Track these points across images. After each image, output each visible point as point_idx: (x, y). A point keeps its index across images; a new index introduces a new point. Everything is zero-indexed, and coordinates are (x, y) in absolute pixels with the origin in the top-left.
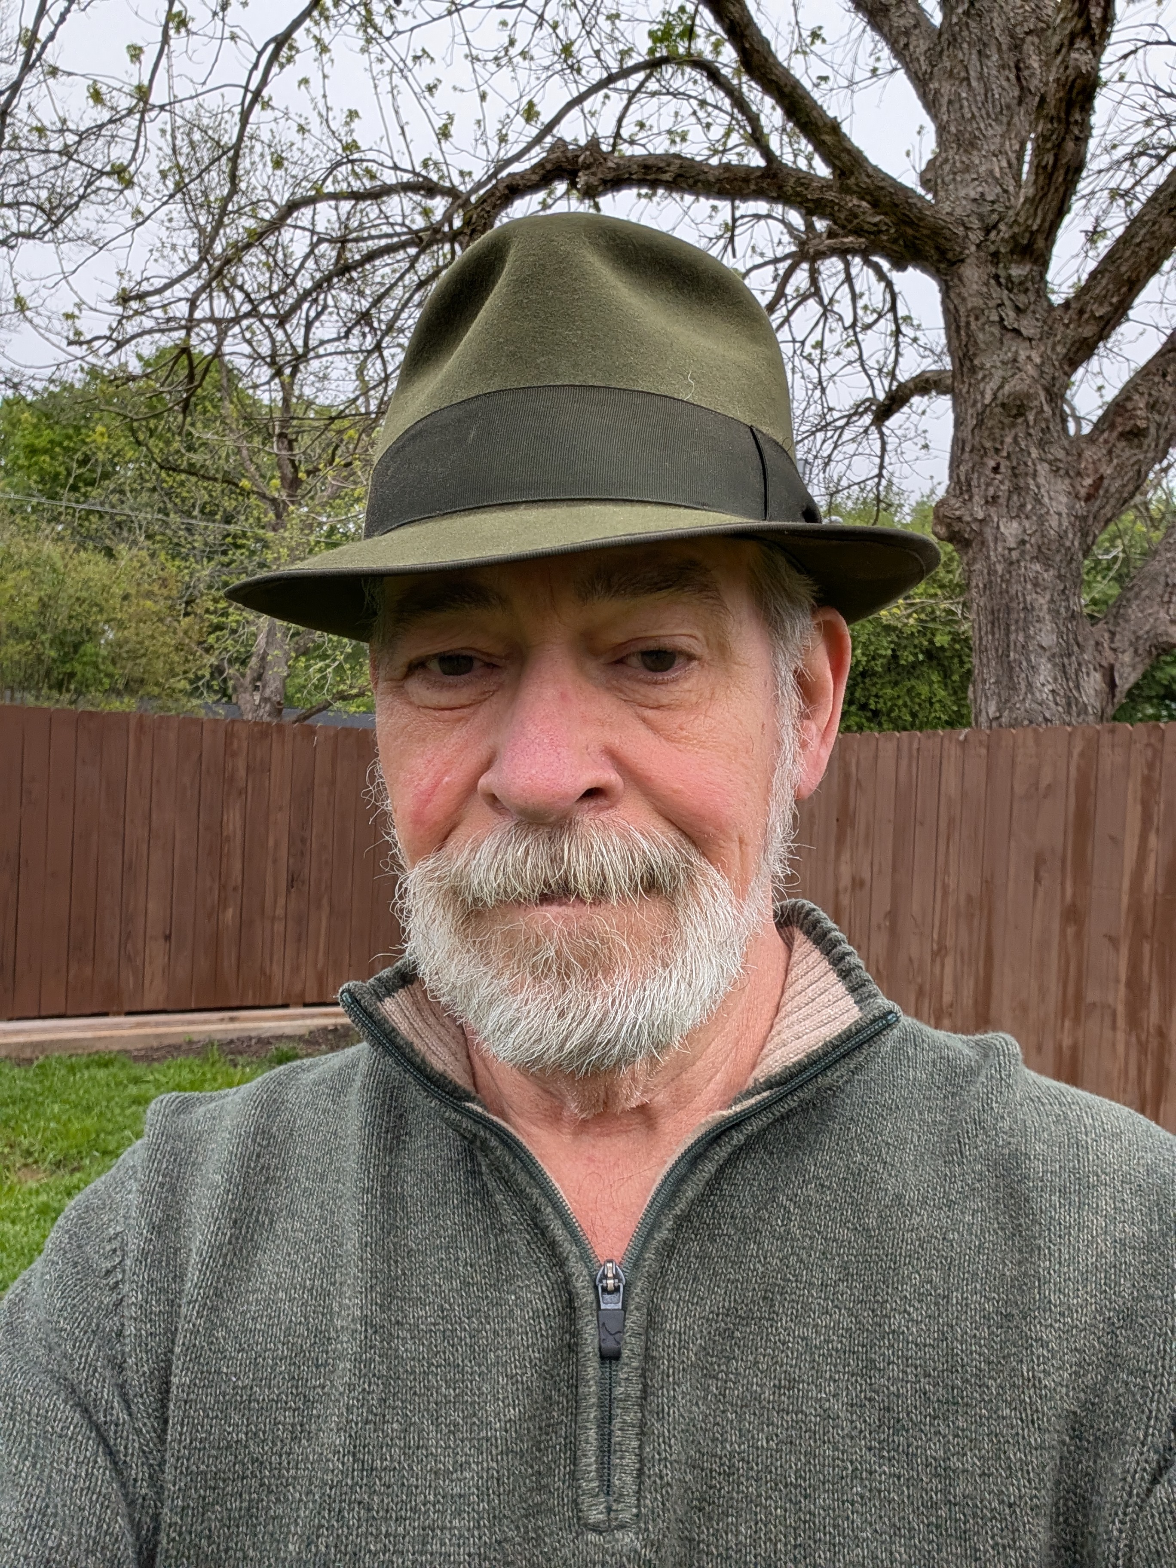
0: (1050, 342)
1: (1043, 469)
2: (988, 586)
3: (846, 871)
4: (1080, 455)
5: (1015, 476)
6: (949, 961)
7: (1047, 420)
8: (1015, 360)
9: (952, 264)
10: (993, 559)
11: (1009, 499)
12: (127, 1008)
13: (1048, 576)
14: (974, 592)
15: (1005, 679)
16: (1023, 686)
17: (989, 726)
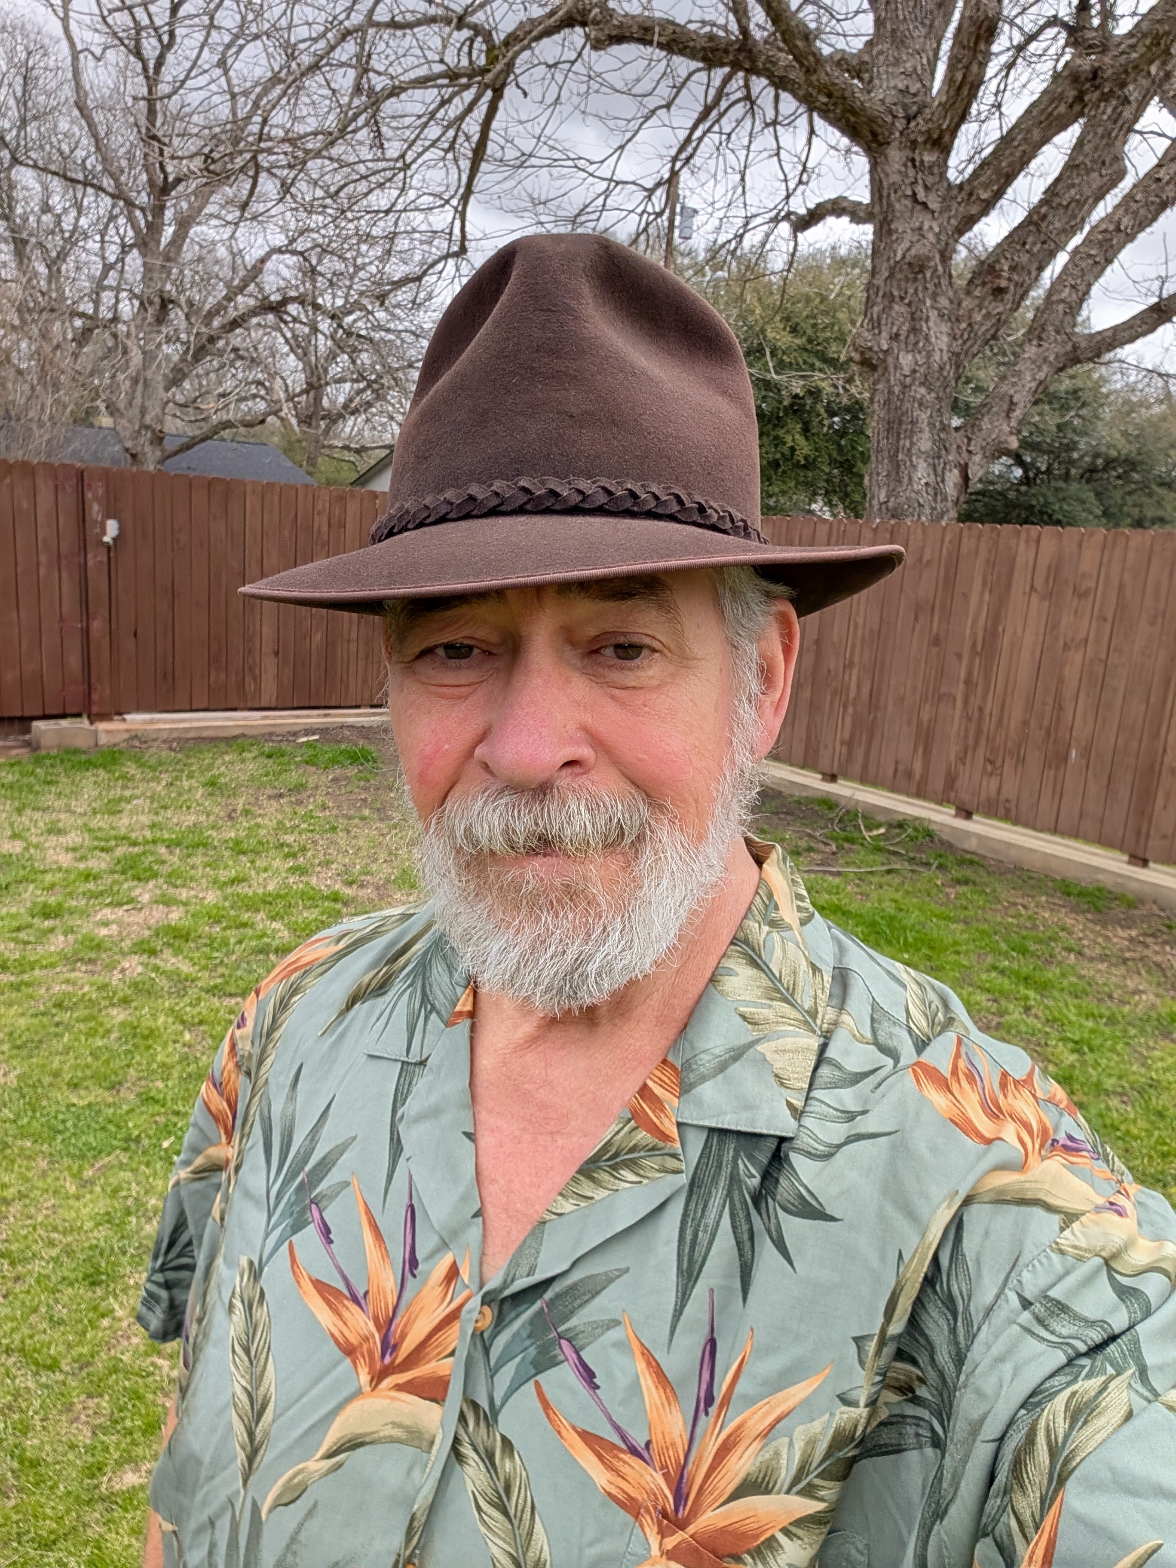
0: (946, 215)
1: (933, 314)
2: (887, 402)
4: (959, 304)
5: (913, 319)
7: (939, 277)
8: (920, 229)
9: (881, 145)
10: (892, 382)
11: (907, 337)
12: (249, 705)
13: (931, 397)
14: (876, 405)
15: (894, 473)
16: (906, 479)
17: (880, 509)
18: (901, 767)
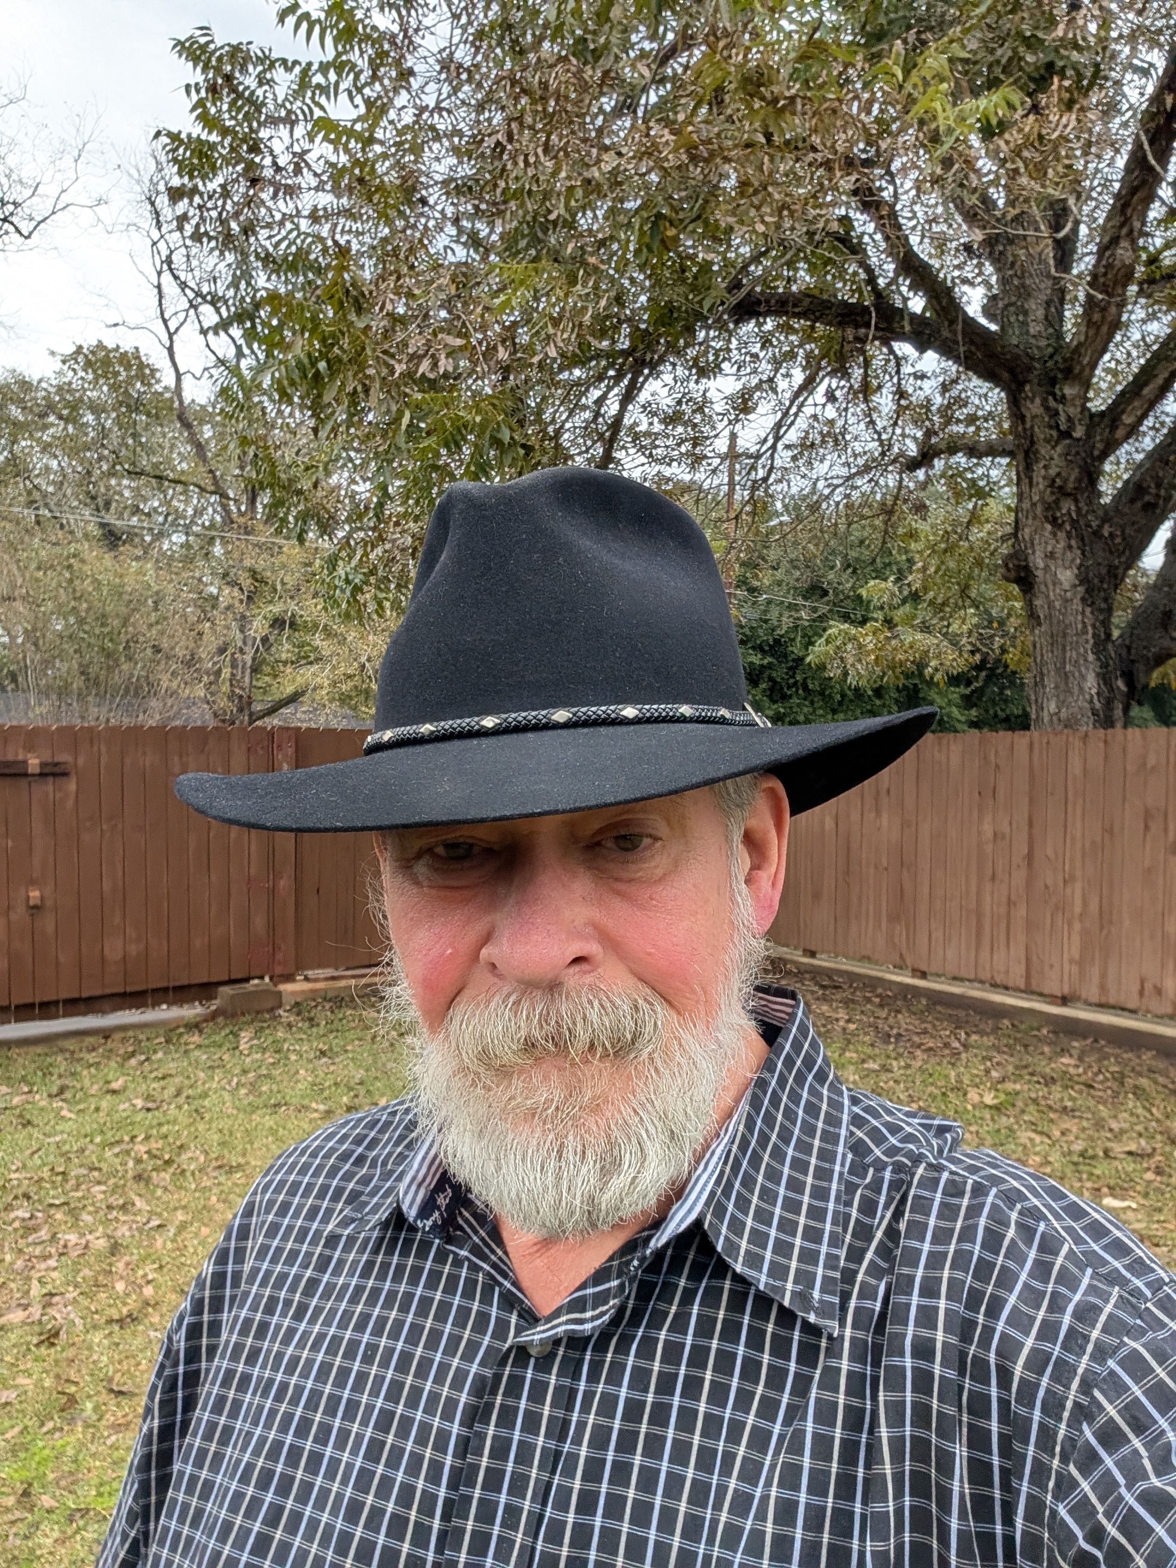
3: (988, 829)
6: (1078, 886)
9: (1018, 382)
10: (1052, 597)
11: (1064, 554)
15: (1062, 686)
16: (1076, 690)
17: (1051, 720)
18: (1148, 986)
